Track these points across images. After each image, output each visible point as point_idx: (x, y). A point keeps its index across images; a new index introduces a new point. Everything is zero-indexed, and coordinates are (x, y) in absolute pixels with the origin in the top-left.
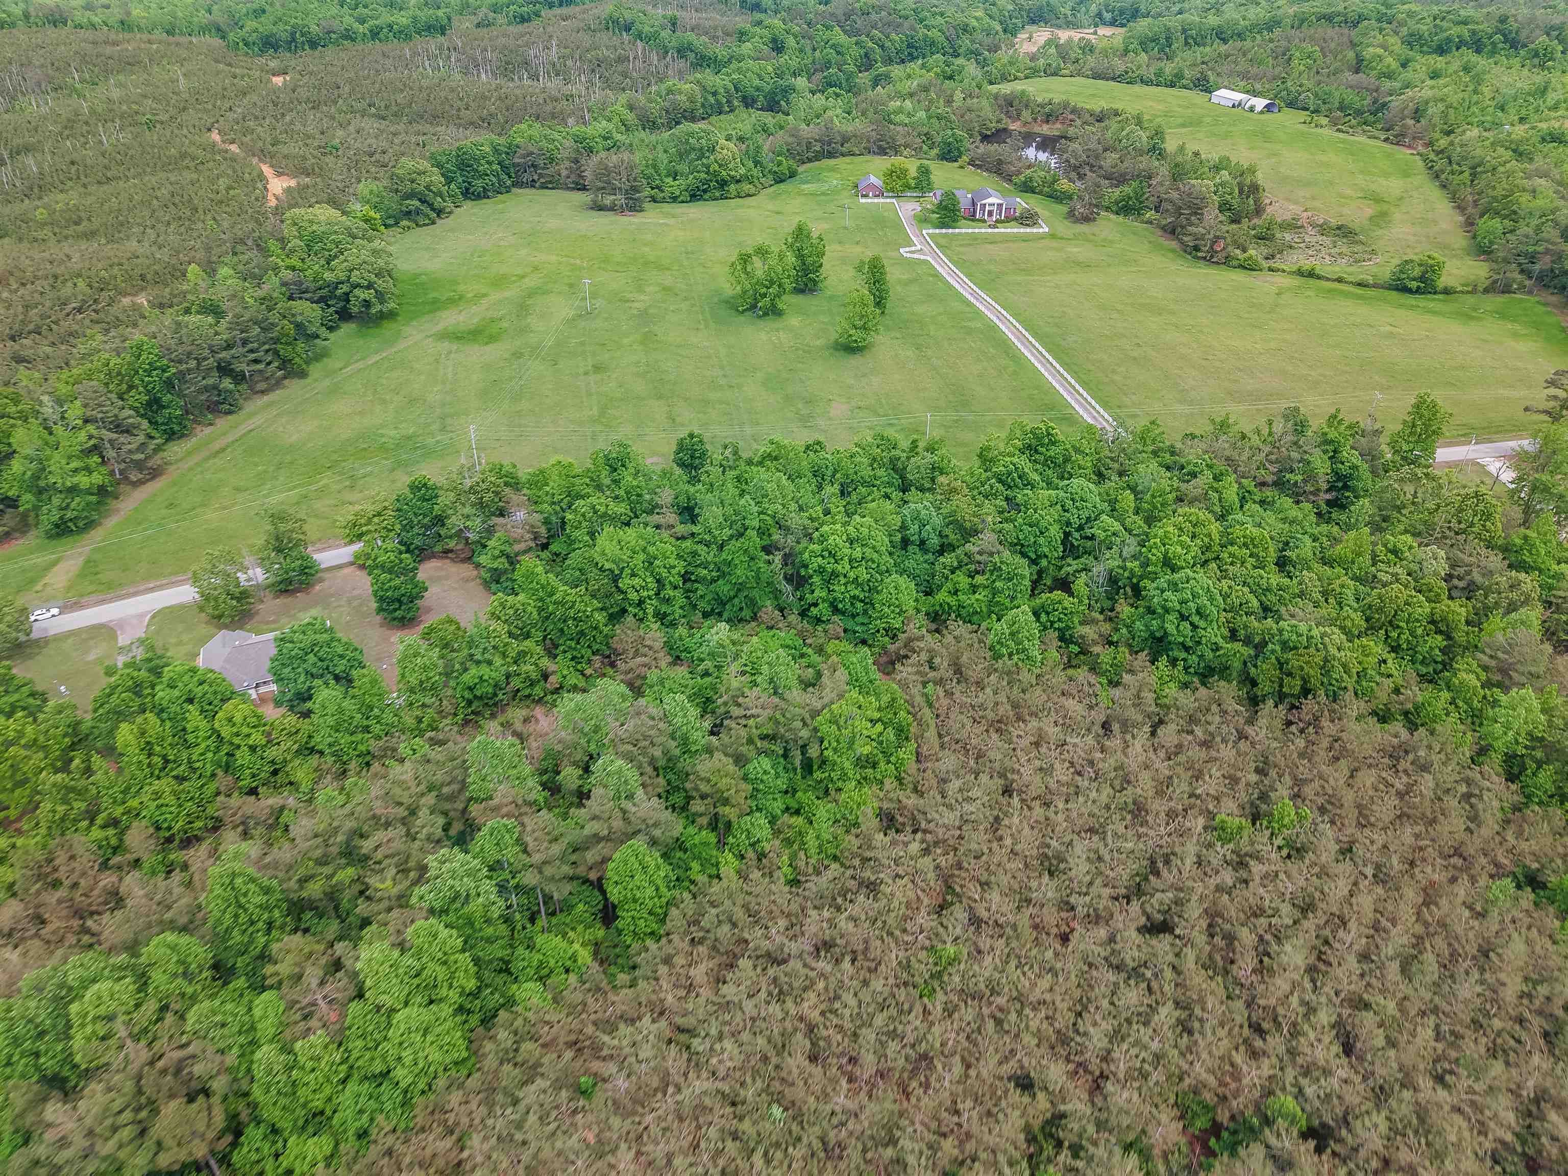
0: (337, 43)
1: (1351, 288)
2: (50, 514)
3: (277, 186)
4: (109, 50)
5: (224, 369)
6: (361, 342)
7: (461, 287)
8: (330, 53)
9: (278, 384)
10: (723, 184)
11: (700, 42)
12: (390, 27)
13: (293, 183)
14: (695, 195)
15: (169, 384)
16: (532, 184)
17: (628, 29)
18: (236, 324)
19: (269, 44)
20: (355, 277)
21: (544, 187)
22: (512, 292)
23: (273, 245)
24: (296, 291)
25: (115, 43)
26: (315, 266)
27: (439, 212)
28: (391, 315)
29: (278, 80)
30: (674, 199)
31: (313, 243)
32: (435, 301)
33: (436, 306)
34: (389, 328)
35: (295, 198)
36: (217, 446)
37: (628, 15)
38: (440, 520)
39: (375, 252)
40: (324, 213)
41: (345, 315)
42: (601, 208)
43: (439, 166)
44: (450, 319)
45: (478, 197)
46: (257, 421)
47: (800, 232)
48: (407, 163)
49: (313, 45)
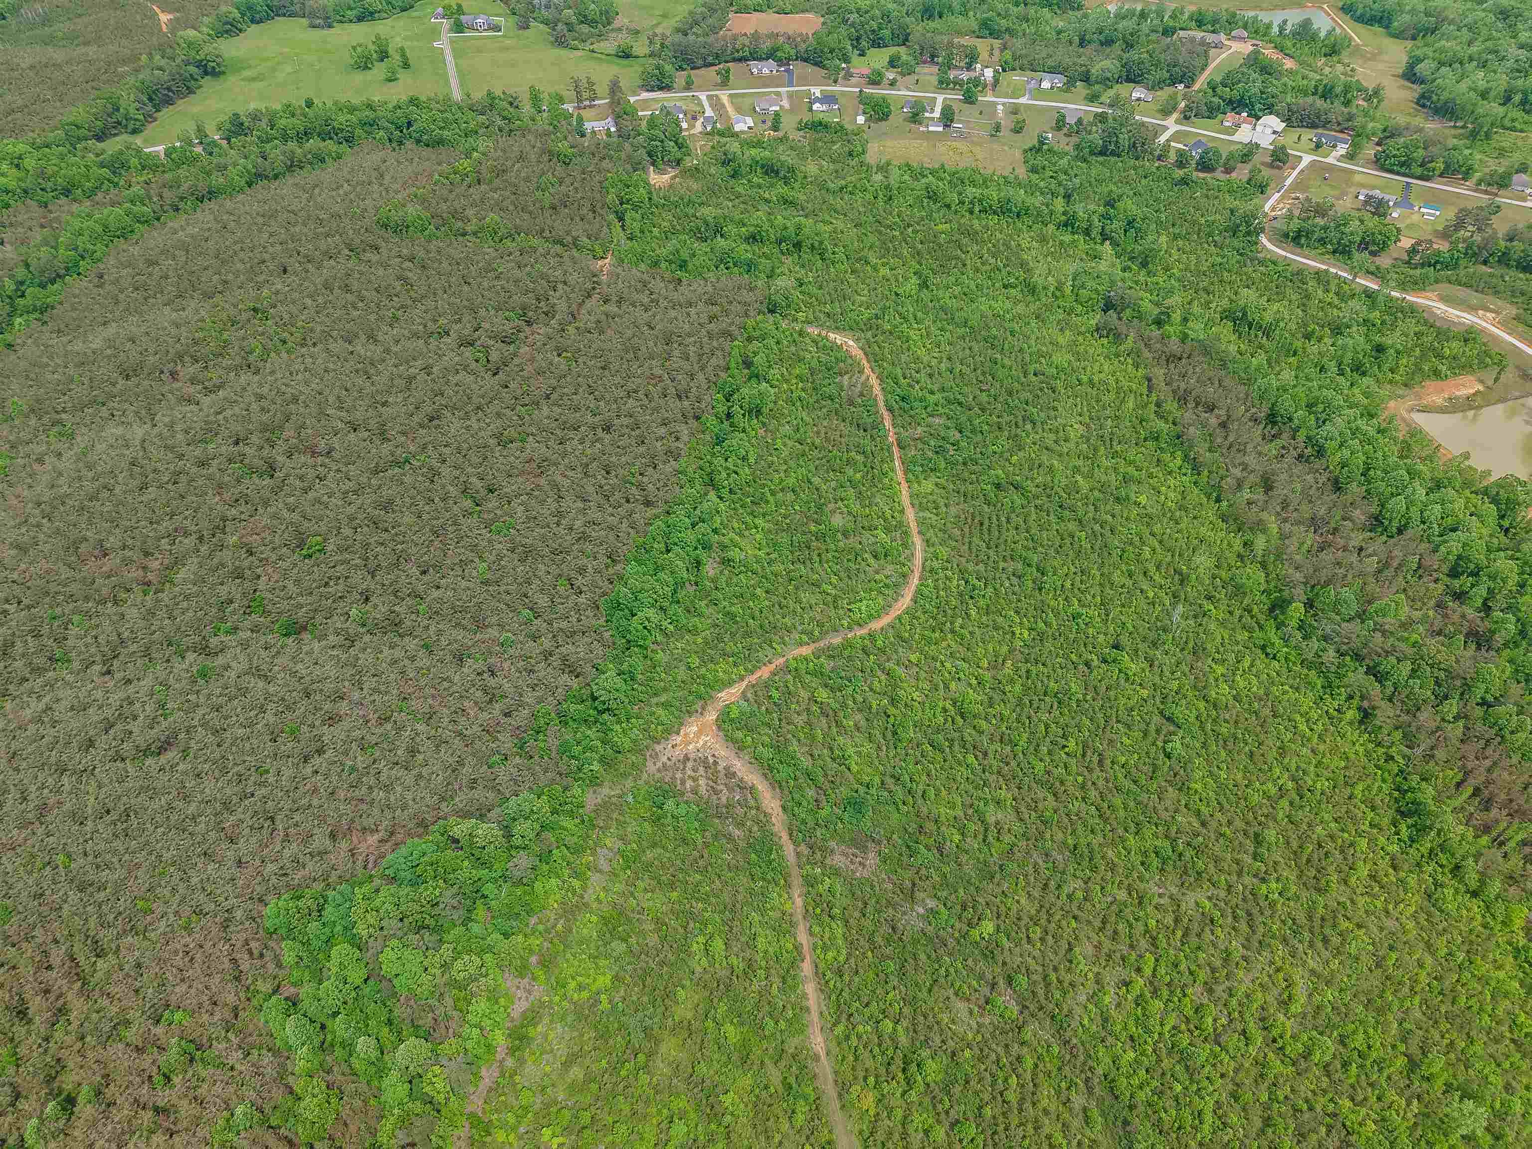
1: (603, 57)
2: (131, 127)
3: (164, 17)
5: (169, 89)
6: (214, 83)
7: (250, 62)
9: (186, 97)
10: (372, 14)
13: (171, 16)
14: (360, 19)
15: (154, 92)
16: (283, 15)
18: (170, 74)
20: (208, 58)
21: (290, 16)
22: (269, 64)
23: (176, 46)
24: (187, 63)
26: (193, 53)
27: (240, 31)
28: (224, 73)
30: (351, 21)
31: (190, 45)
32: (239, 68)
33: (239, 70)
34: (222, 77)
35: (175, 25)
36: (170, 113)
38: (242, 124)
39: (215, 49)
40: (191, 33)
41: (206, 73)
42: (312, 26)
43: (238, 9)
44: (247, 73)
45: (258, 23)
46: (182, 108)
47: (378, 37)
48: (224, 9)
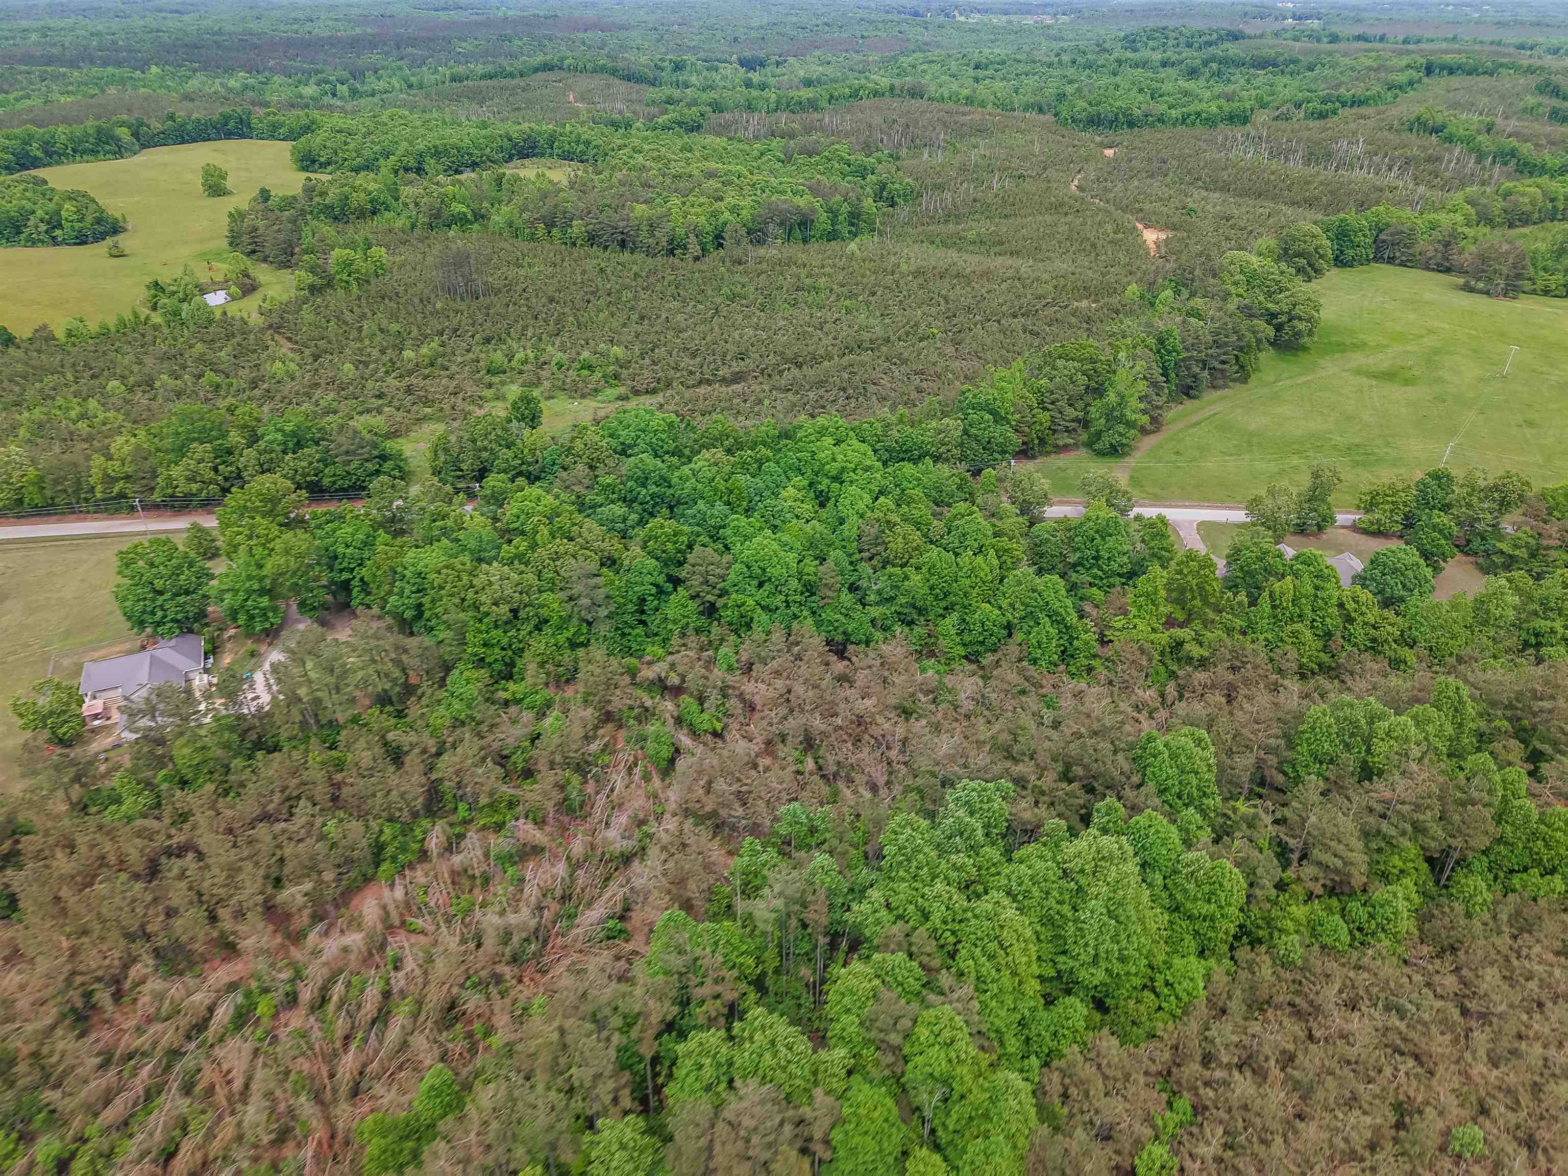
0: (1152, 125)
4: (962, 119)
6: (1284, 365)
7: (1361, 336)
8: (1146, 133)
9: (1227, 384)
11: (1526, 149)
12: (1198, 114)
13: (1163, 236)
16: (1391, 261)
17: (1436, 130)
19: (1094, 122)
21: (1403, 264)
22: (1415, 348)
24: (1247, 314)
25: (964, 114)
27: (1317, 272)
28: (1305, 348)
29: (1109, 152)
30: (1546, 292)
32: (1339, 344)
33: (1342, 347)
34: (1304, 358)
36: (1194, 419)
37: (1439, 119)
42: (1472, 290)
44: (1359, 359)
45: (1344, 265)
46: (1218, 407)
49: (1131, 124)
